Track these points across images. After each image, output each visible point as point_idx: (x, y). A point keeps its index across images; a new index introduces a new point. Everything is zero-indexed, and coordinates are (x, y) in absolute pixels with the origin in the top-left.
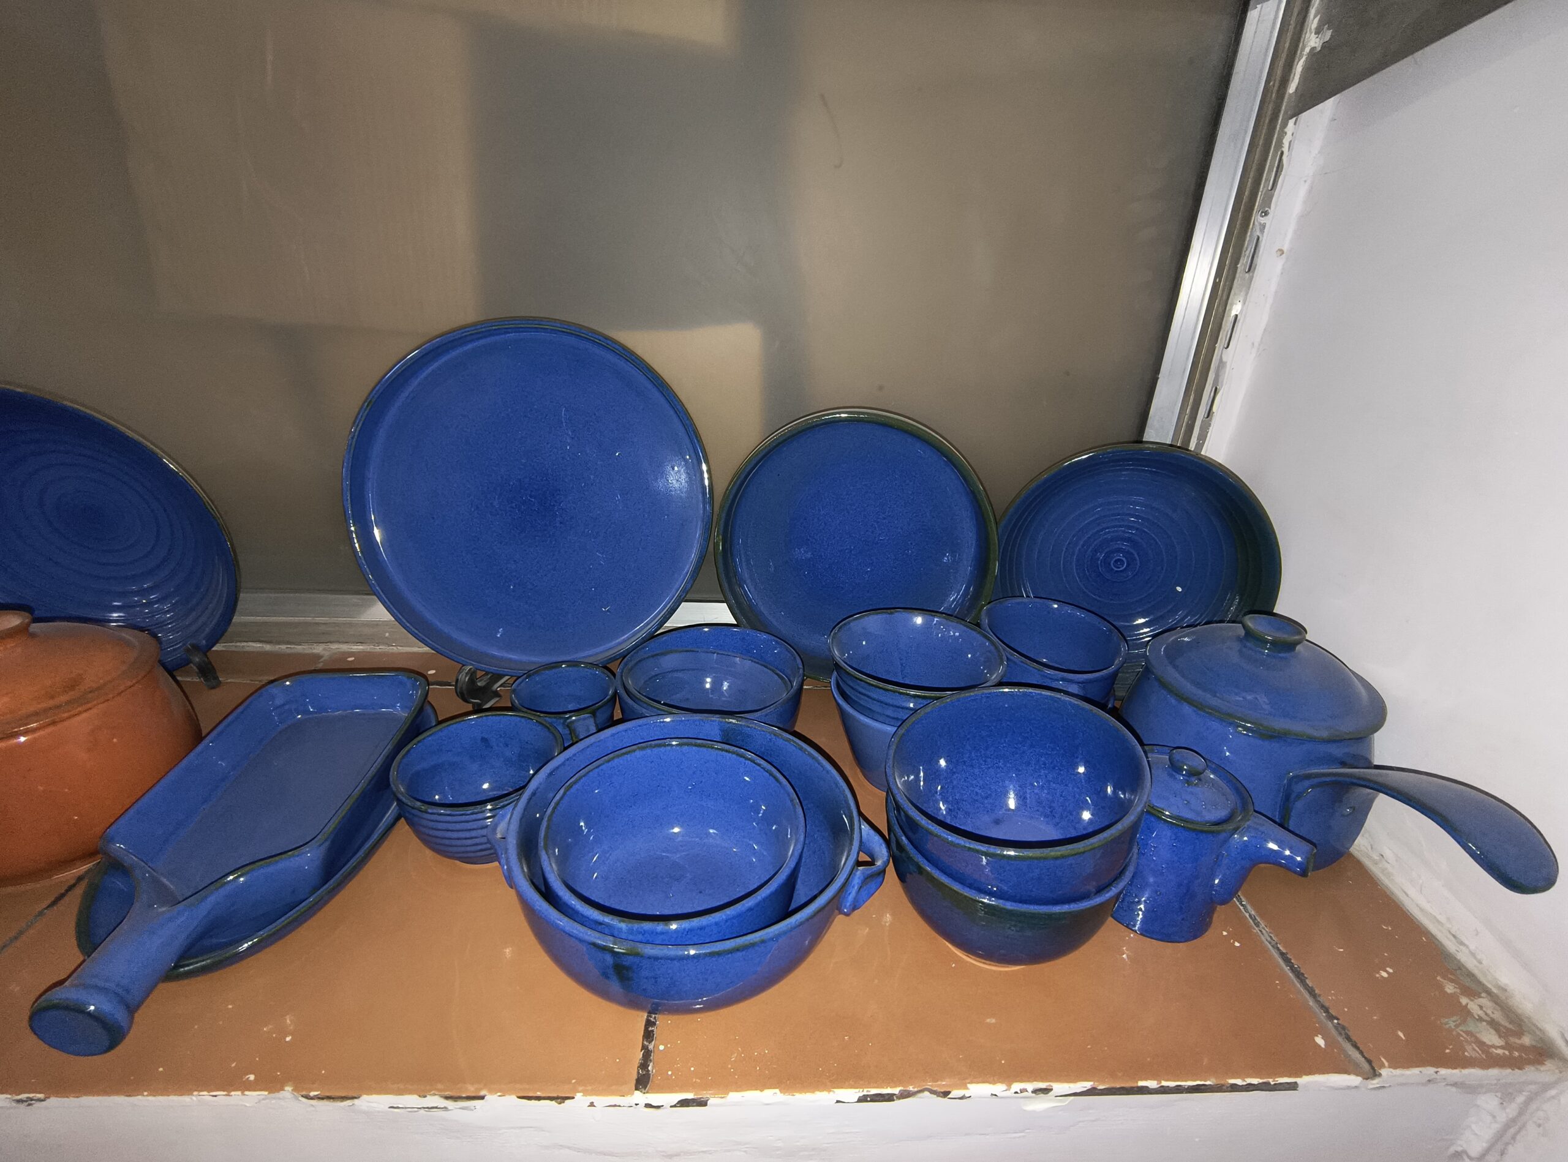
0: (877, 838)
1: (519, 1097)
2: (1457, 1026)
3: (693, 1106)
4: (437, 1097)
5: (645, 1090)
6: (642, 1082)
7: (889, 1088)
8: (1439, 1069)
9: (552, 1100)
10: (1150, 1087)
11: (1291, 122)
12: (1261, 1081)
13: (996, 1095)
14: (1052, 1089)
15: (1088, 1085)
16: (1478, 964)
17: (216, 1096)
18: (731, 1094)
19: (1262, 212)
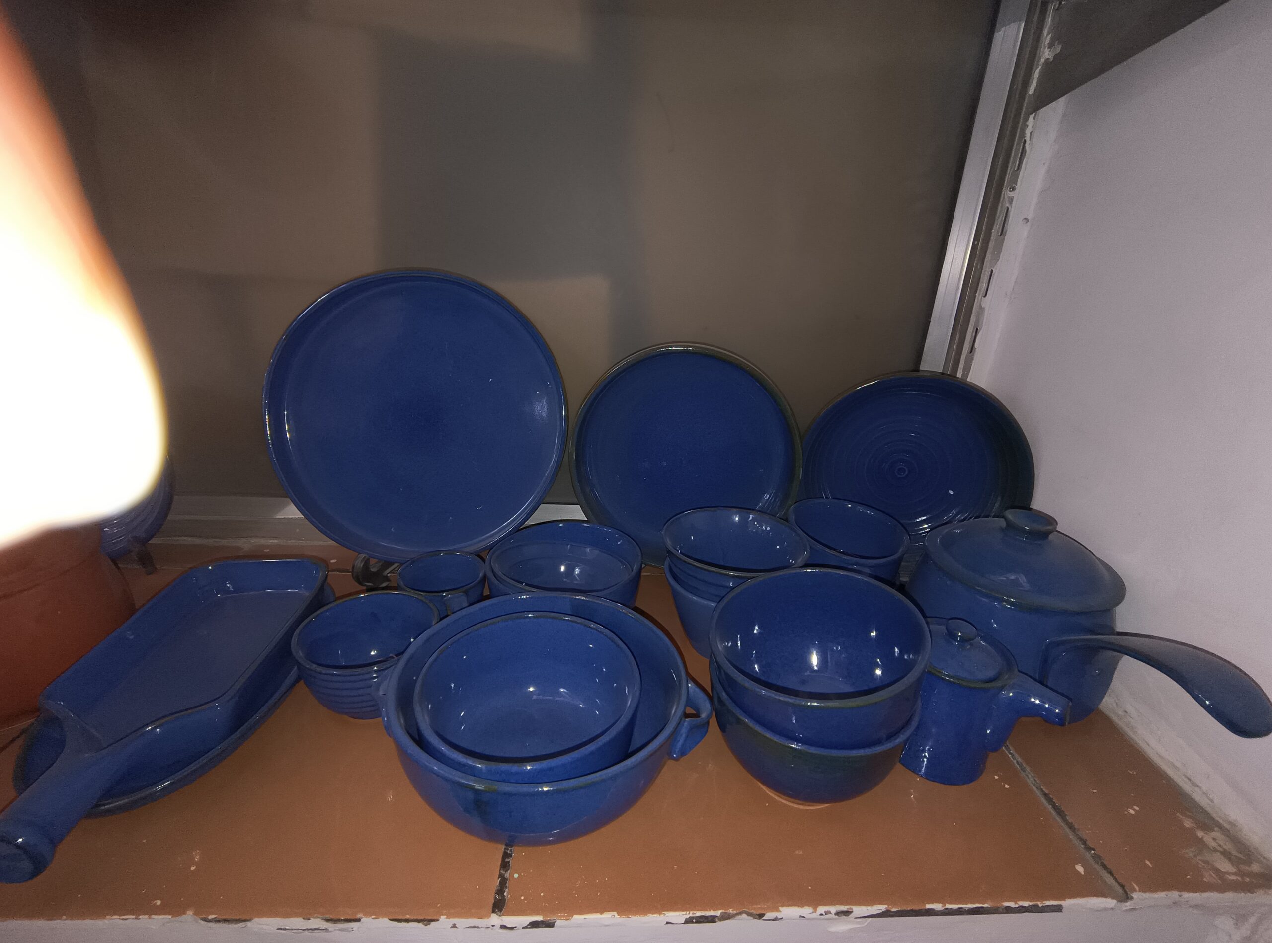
0: (701, 695)
1: (390, 920)
2: (1195, 856)
3: (542, 927)
4: (319, 919)
5: (501, 912)
6: (499, 906)
7: (712, 911)
8: (1183, 893)
9: (419, 922)
10: (936, 909)
11: (1031, 117)
12: (1031, 904)
13: (804, 917)
14: (852, 912)
15: (883, 908)
16: (1210, 803)
17: (126, 919)
18: (576, 917)
19: (1010, 188)
